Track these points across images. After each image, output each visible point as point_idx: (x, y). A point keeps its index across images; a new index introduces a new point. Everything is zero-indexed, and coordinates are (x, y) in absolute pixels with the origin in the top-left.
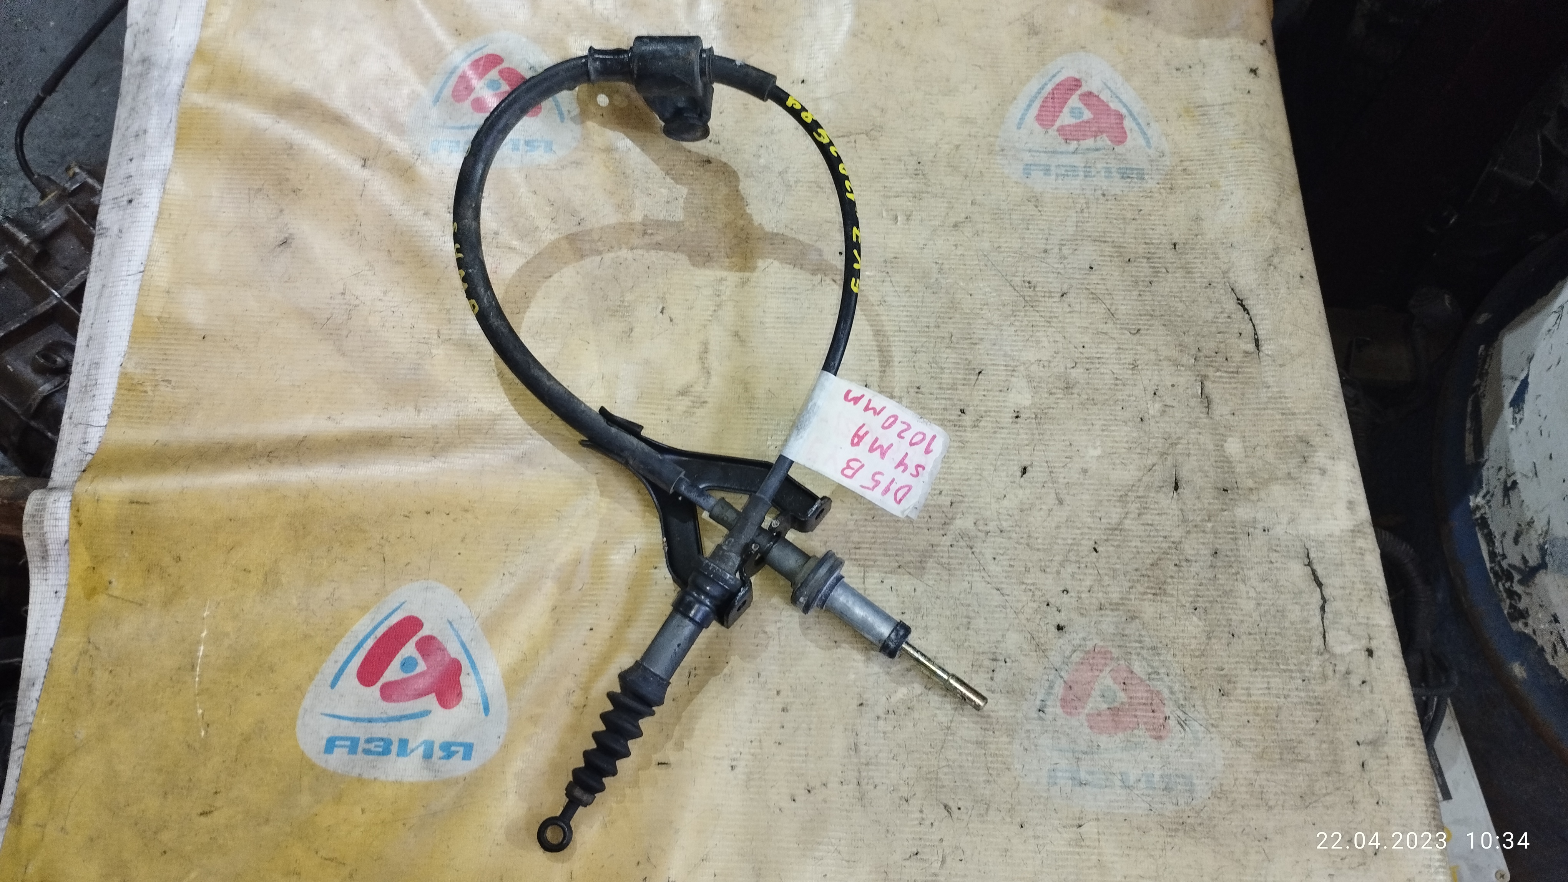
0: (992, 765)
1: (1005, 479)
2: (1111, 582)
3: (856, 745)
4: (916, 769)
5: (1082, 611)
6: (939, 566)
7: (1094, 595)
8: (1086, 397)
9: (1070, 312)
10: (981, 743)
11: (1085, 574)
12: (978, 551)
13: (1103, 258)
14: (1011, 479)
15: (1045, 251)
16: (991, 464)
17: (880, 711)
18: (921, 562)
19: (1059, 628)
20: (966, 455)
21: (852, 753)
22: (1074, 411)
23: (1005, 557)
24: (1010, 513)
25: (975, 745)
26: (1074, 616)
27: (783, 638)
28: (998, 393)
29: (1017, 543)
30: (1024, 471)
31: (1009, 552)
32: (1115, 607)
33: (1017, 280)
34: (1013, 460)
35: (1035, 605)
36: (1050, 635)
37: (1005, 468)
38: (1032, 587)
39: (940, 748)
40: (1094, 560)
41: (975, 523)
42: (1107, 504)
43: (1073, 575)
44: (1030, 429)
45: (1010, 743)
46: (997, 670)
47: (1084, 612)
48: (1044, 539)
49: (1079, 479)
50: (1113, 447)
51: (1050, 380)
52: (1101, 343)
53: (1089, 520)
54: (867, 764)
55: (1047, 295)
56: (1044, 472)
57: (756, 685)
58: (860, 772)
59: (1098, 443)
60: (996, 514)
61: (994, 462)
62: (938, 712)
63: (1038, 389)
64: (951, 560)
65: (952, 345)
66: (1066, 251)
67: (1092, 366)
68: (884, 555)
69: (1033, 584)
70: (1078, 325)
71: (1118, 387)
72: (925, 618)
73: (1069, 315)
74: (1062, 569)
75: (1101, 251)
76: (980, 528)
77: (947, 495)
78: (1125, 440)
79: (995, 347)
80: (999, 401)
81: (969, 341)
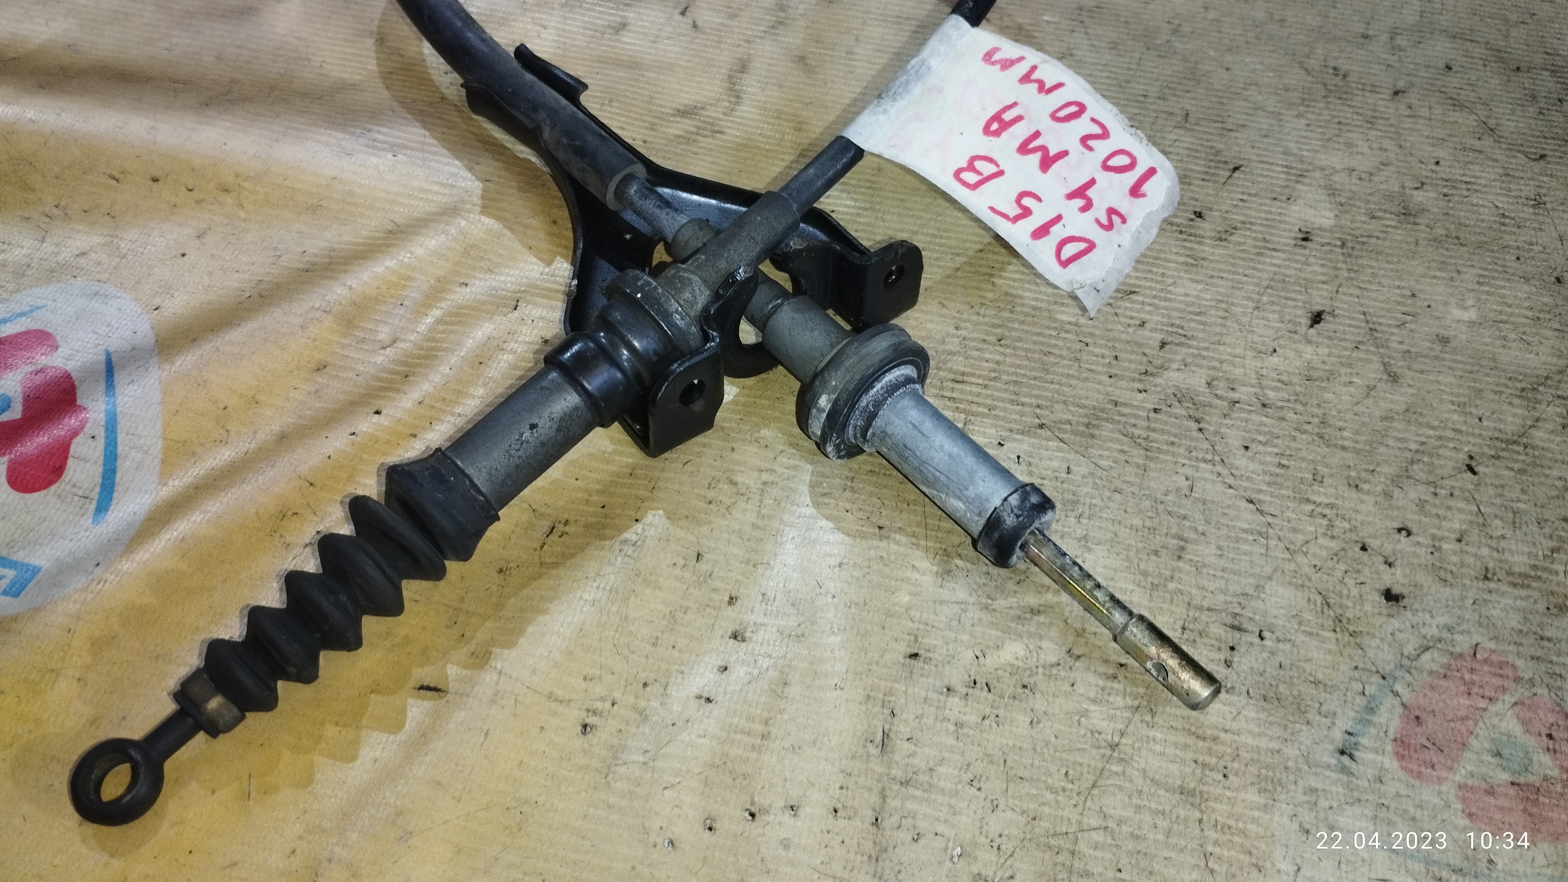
0: (1217, 850)
1: (1277, 325)
2: (1509, 533)
3: (885, 735)
4: (1023, 820)
5: (1442, 574)
6: (1125, 439)
7: (1469, 549)
8: (1444, 232)
9: (1409, 116)
10: (1192, 793)
11: (1449, 508)
12: (1212, 428)
13: (1470, 60)
14: (1290, 326)
15: (1365, 37)
16: (1249, 299)
17: (956, 677)
18: (1088, 425)
19: (1390, 596)
20: (1199, 278)
21: (874, 751)
22: (1420, 249)
23: (1270, 449)
24: (1285, 378)
25: (1177, 796)
26: (1425, 579)
27: (768, 502)
28: (1268, 202)
29: (1297, 429)
30: (1317, 318)
31: (1279, 441)
32: (1519, 581)
33: (1312, 63)
34: (1295, 300)
35: (1334, 545)
36: (1368, 607)
37: (1277, 308)
38: (1327, 511)
39: (1089, 784)
40: (1470, 487)
41: (1209, 384)
42: (1492, 396)
43: (1421, 504)
44: (1330, 260)
45: (1265, 808)
46: (1242, 649)
47: (1449, 577)
48: (1357, 433)
49: (1432, 349)
50: (1501, 313)
51: (1371, 198)
52: (1473, 163)
53: (1456, 417)
54: (905, 783)
55: (1369, 88)
56: (1357, 327)
57: (687, 575)
58: (884, 798)
59: (1471, 302)
60: (1254, 376)
61: (1256, 297)
62: (1092, 708)
63: (1347, 208)
64: (1152, 434)
65: (1188, 125)
66: (1401, 41)
67: (1454, 192)
68: (1012, 402)
69: (1331, 506)
70: (1426, 133)
71: (1508, 229)
72: (1084, 521)
73: (1409, 120)
74: (1397, 491)
75: (1467, 50)
76: (1218, 392)
77: (1155, 330)
78: (1527, 304)
79: (1266, 140)
80: (1270, 212)
81: (1220, 125)
